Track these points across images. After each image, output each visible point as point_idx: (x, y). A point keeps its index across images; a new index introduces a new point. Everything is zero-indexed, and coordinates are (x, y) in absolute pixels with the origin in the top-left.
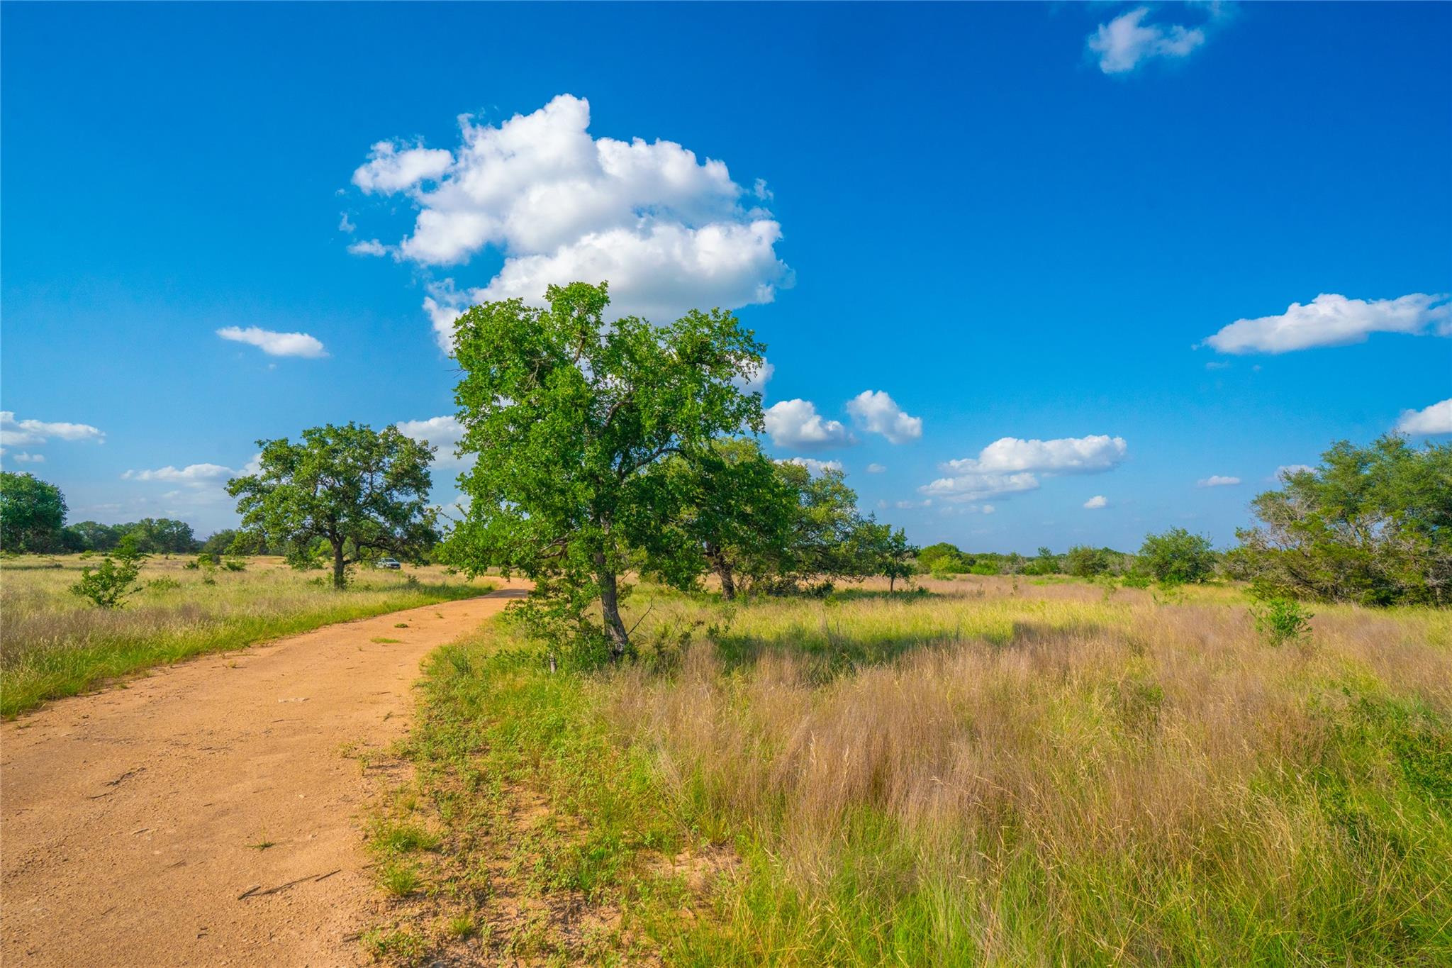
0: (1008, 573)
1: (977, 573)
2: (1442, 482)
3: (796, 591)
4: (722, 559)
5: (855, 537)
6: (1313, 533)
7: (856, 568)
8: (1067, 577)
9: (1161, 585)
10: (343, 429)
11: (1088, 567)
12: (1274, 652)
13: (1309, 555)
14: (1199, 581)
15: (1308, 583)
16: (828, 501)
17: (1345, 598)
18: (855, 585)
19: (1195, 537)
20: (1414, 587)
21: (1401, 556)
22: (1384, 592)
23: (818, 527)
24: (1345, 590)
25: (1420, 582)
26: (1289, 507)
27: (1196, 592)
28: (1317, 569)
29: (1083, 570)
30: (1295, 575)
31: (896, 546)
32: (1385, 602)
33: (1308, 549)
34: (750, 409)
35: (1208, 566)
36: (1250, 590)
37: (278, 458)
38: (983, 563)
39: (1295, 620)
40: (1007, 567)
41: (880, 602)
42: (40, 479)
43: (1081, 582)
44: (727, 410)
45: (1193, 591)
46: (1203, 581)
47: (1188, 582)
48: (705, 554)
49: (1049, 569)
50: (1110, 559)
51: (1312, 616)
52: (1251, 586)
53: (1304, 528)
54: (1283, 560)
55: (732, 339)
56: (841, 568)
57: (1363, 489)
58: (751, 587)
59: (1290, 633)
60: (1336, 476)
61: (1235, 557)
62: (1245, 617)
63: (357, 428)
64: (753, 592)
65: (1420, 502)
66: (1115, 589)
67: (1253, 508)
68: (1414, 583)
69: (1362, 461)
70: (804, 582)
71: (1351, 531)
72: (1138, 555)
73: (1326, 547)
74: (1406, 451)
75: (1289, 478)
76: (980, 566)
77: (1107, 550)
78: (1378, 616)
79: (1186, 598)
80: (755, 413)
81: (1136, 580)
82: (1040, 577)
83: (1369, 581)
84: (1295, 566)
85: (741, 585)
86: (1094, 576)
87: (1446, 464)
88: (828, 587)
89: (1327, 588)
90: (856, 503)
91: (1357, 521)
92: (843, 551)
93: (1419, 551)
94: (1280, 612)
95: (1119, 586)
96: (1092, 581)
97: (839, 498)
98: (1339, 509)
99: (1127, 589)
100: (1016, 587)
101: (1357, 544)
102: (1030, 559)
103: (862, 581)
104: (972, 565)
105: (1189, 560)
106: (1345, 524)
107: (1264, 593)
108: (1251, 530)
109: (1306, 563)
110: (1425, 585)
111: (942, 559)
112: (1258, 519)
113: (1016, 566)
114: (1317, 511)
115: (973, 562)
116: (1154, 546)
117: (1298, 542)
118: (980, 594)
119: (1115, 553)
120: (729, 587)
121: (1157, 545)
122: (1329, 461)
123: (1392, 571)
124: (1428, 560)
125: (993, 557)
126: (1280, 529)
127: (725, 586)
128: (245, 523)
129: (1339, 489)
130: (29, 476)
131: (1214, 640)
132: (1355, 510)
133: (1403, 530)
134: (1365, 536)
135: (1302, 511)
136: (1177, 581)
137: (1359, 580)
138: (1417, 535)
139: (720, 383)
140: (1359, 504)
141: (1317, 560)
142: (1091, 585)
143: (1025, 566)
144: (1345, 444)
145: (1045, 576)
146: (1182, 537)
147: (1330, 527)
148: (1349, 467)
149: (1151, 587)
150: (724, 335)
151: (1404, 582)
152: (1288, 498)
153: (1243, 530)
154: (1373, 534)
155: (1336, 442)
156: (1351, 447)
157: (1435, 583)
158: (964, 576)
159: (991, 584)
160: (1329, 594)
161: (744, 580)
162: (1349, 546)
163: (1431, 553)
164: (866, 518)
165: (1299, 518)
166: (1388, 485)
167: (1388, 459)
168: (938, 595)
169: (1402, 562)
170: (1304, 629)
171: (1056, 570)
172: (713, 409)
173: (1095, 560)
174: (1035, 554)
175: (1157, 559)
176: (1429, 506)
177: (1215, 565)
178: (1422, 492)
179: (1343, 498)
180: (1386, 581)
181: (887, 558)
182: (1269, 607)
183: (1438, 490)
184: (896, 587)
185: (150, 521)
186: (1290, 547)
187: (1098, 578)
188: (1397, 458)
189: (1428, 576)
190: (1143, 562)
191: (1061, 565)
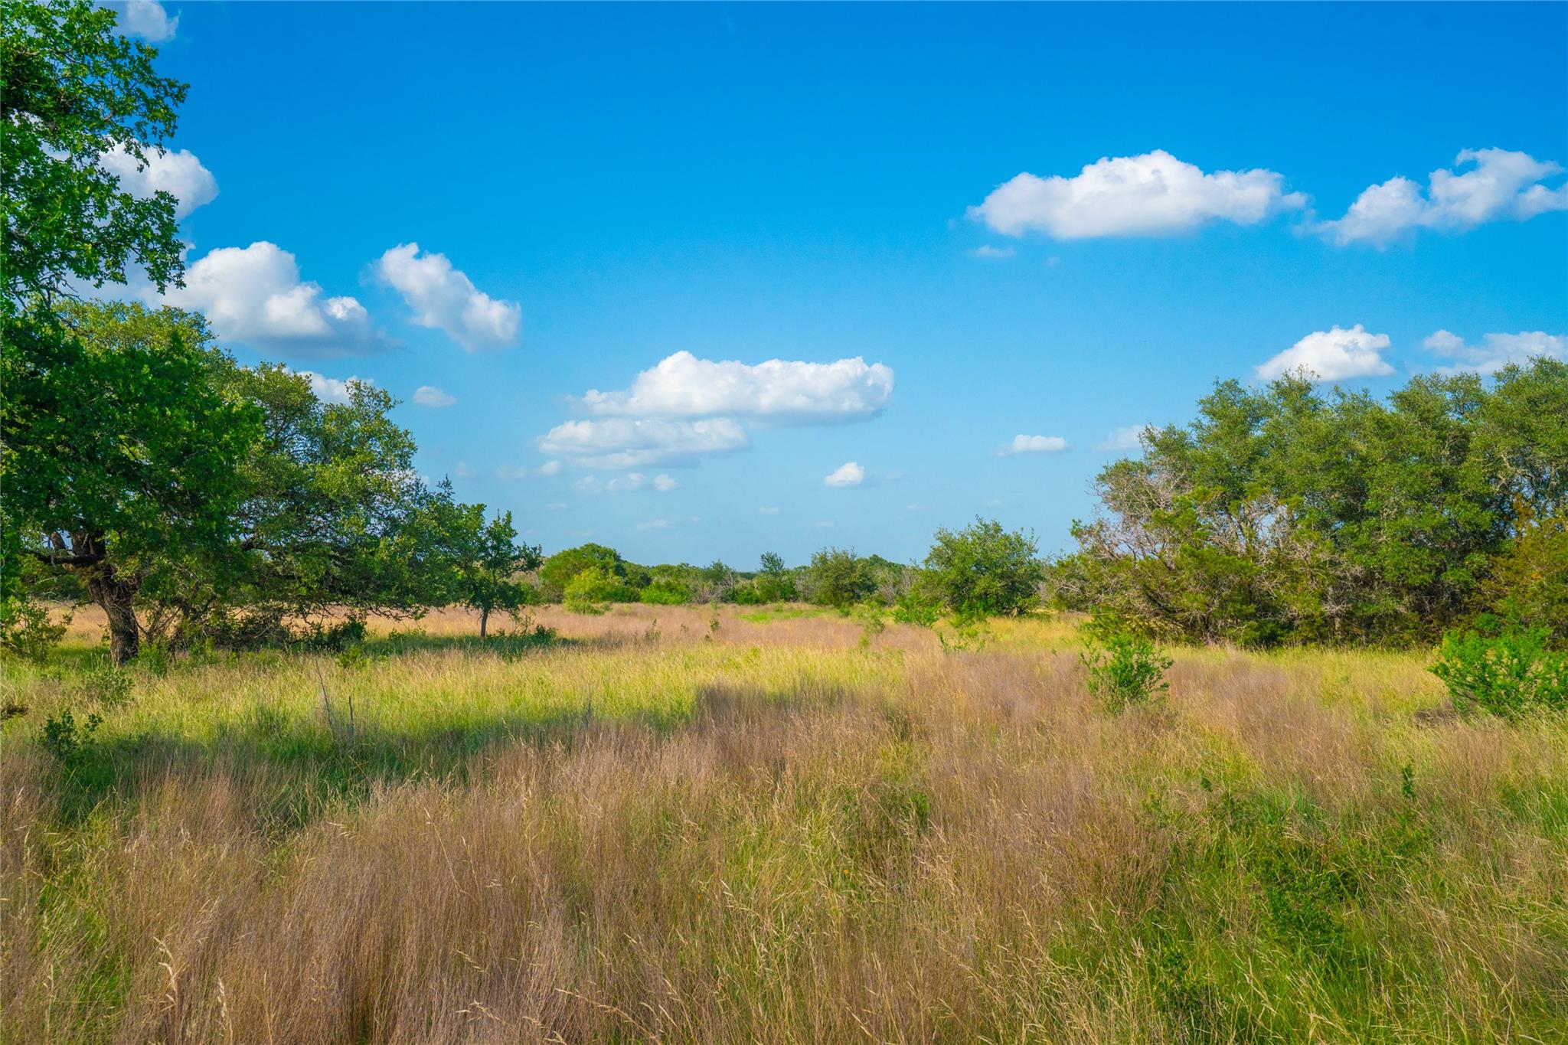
0: (705, 602)
1: (653, 601)
2: (1352, 452)
3: (284, 640)
4: (109, 571)
5: (411, 530)
6: (1181, 532)
7: (407, 591)
8: (806, 606)
9: (954, 618)
11: (844, 588)
12: (1109, 724)
13: (1173, 566)
14: (1015, 612)
15: (1169, 613)
16: (353, 454)
17: (1217, 636)
18: (407, 625)
19: (1013, 537)
20: (1307, 617)
21: (1295, 569)
22: (1270, 625)
23: (331, 507)
24: (1220, 623)
25: (1316, 610)
26: (1150, 487)
27: (1009, 631)
28: (1184, 590)
29: (835, 595)
30: (1153, 599)
31: (493, 548)
32: (1269, 641)
33: (1172, 557)
34: (147, 228)
35: (1029, 587)
36: (1088, 625)
38: (663, 581)
39: (1144, 668)
40: (706, 589)
41: (454, 658)
43: (829, 615)
44: (89, 225)
45: (1005, 630)
46: (1021, 612)
47: (1000, 614)
48: (68, 561)
49: (778, 593)
50: (880, 574)
51: (1170, 664)
52: (1089, 619)
53: (1168, 521)
54: (1136, 574)
55: (101, 60)
56: (379, 589)
57: (1252, 460)
58: (180, 631)
59: (1136, 693)
60: (1218, 438)
61: (1068, 568)
62: (1077, 669)
64: (180, 642)
65: (1324, 482)
66: (883, 626)
67: (1099, 487)
68: (1310, 610)
69: (1254, 412)
70: (300, 621)
71: (1231, 528)
72: (923, 567)
73: (1197, 552)
74: (1312, 401)
75: (1152, 439)
76: (659, 587)
77: (876, 561)
78: (1258, 660)
79: (993, 640)
80: (158, 239)
81: (917, 613)
82: (762, 608)
83: (1251, 608)
84: (1153, 585)
85: (153, 629)
86: (851, 604)
87: (1358, 424)
88: (354, 630)
89: (1195, 620)
90: (414, 460)
91: (1241, 512)
92: (384, 555)
93: (1318, 560)
94: (1125, 657)
95: (889, 621)
96: (847, 614)
97: (377, 447)
98: (1217, 492)
99: (902, 626)
100: (715, 626)
101: (1239, 549)
102: (748, 576)
103: (422, 616)
104: (643, 587)
105: (1002, 577)
106: (1225, 517)
107: (1105, 629)
108: (1094, 523)
109: (1169, 580)
110: (1322, 614)
111: (585, 573)
112: (1104, 507)
113: (720, 589)
114: (1189, 493)
115: (646, 580)
116: (948, 551)
117: (1161, 548)
118: (650, 638)
119: (889, 565)
120: (126, 635)
121: (954, 551)
122: (1208, 413)
123: (1282, 592)
124: (1327, 575)
125: (682, 571)
126: (1135, 523)
127: (115, 631)
129: (1220, 459)
131: (1024, 708)
132: (1239, 494)
133: (1299, 526)
134: (1251, 536)
135: (1167, 494)
136: (981, 610)
137: (1238, 606)
138: (1316, 535)
139: (70, 161)
140: (1245, 484)
141: (1185, 575)
142: (844, 621)
143: (736, 587)
144: (1232, 386)
145: (770, 605)
146: (993, 537)
147: (1205, 521)
148: (1236, 423)
149: (940, 623)
150: (77, 47)
151: (1296, 608)
152: (1150, 472)
153: (1082, 524)
154: (1260, 533)
155: (1221, 382)
156: (1240, 391)
157: (1334, 611)
158: (625, 607)
159: (673, 618)
160: (1199, 630)
161: (163, 619)
162: (1228, 553)
163: (1333, 563)
164: (434, 490)
165: (1162, 505)
166: (1285, 456)
167: (1287, 412)
168: (575, 642)
169: (1295, 578)
170: (1158, 685)
171: (789, 594)
172: (43, 217)
173: (855, 577)
174: (756, 566)
175: (953, 575)
176: (1334, 490)
177: (1041, 584)
178: (1327, 467)
179: (1225, 474)
180: (1275, 608)
181: (476, 571)
182: (1109, 649)
183: (1347, 465)
184: (492, 628)
186: (1149, 554)
187: (858, 607)
188: (1298, 412)
189: (1326, 600)
190: (931, 580)
191: (799, 586)
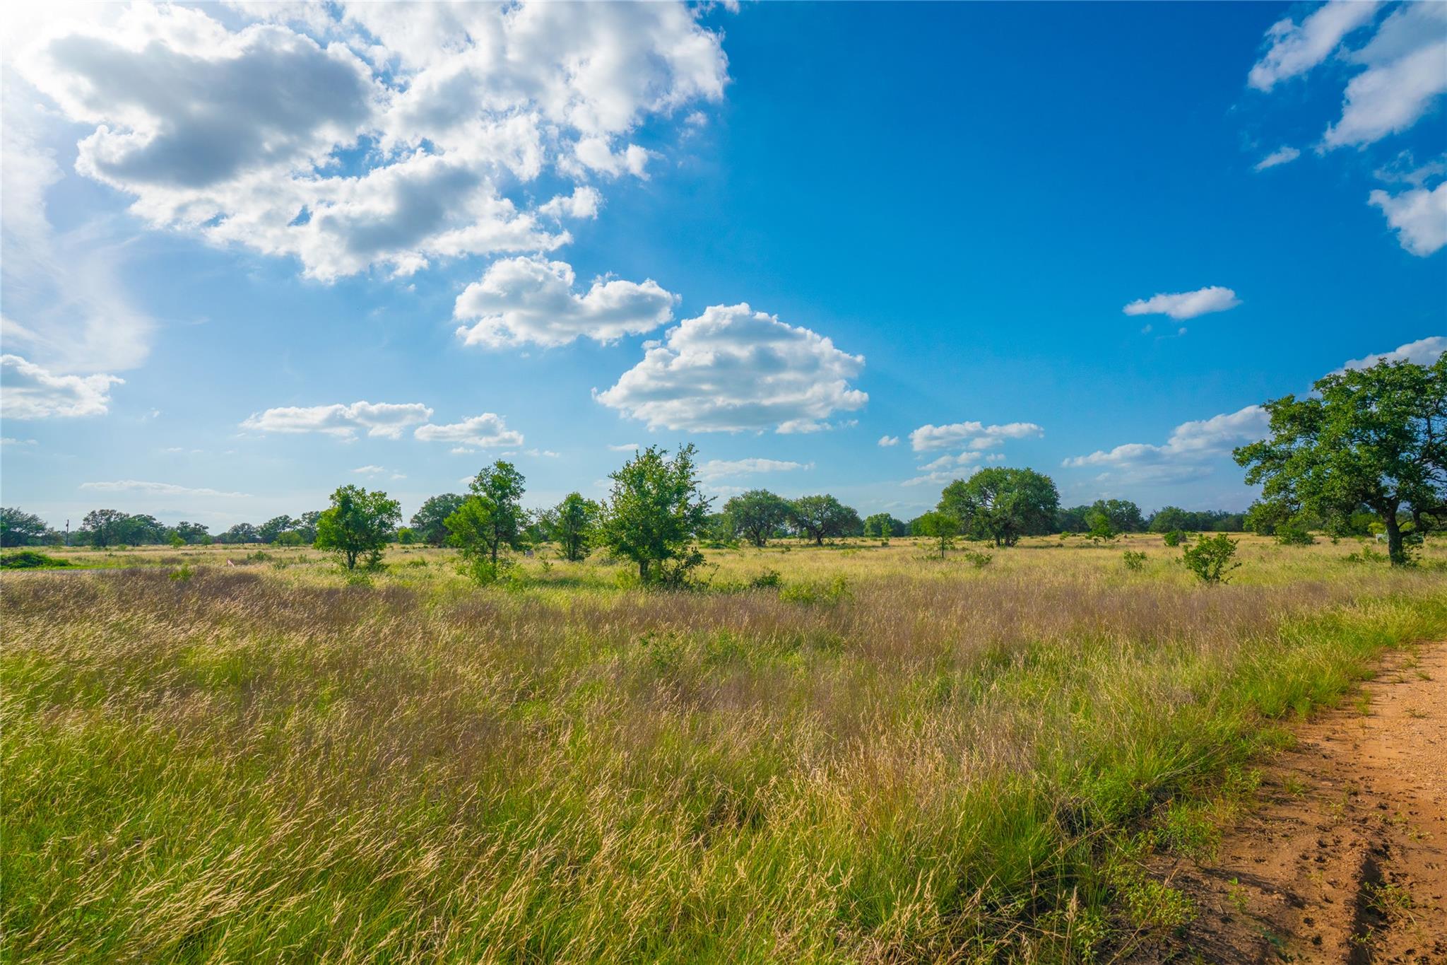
10: (1370, 371)
37: (1293, 418)
42: (1036, 472)
63: (1392, 366)
128: (1267, 494)
130: (1029, 469)
185: (1102, 502)
